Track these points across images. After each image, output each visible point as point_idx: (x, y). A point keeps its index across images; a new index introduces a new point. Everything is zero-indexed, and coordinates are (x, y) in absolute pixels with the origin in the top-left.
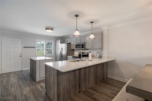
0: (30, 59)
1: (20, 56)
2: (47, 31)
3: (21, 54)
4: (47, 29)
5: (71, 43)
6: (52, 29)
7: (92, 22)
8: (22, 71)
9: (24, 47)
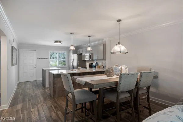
0: (43, 69)
1: (35, 67)
2: (56, 44)
3: (35, 65)
4: (56, 42)
5: (81, 54)
6: (60, 42)
7: (89, 36)
8: (36, 81)
9: (38, 59)
